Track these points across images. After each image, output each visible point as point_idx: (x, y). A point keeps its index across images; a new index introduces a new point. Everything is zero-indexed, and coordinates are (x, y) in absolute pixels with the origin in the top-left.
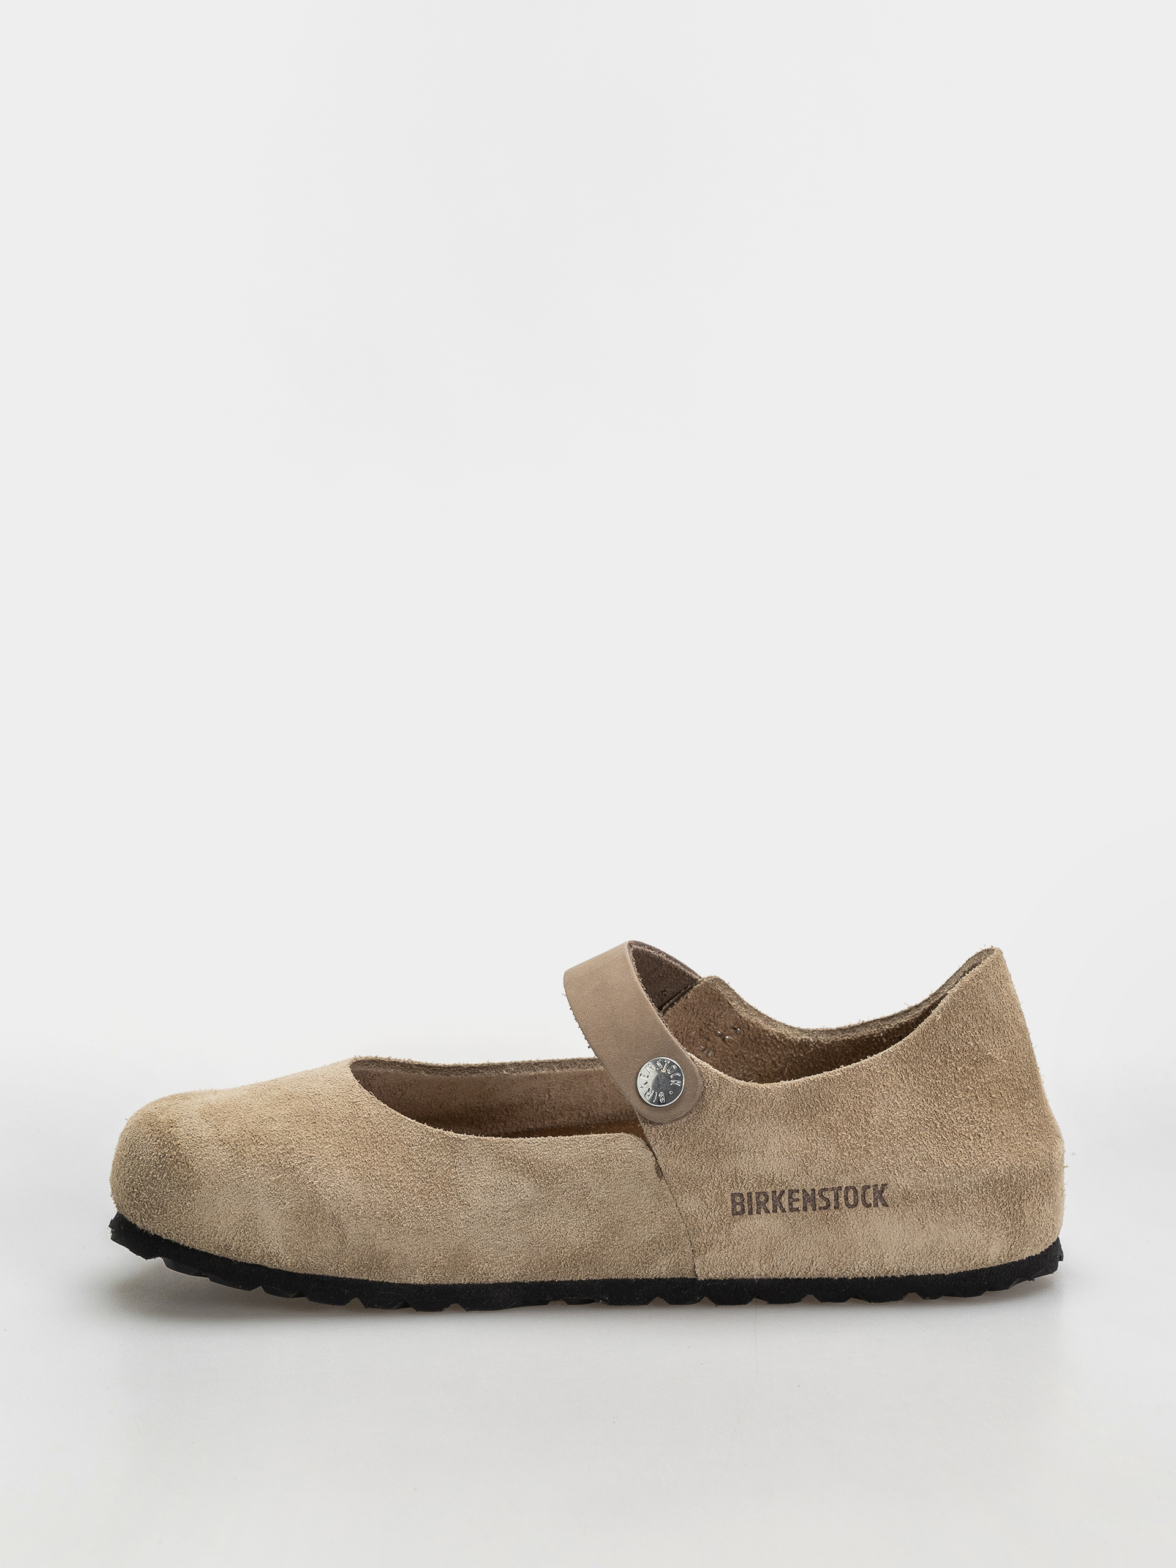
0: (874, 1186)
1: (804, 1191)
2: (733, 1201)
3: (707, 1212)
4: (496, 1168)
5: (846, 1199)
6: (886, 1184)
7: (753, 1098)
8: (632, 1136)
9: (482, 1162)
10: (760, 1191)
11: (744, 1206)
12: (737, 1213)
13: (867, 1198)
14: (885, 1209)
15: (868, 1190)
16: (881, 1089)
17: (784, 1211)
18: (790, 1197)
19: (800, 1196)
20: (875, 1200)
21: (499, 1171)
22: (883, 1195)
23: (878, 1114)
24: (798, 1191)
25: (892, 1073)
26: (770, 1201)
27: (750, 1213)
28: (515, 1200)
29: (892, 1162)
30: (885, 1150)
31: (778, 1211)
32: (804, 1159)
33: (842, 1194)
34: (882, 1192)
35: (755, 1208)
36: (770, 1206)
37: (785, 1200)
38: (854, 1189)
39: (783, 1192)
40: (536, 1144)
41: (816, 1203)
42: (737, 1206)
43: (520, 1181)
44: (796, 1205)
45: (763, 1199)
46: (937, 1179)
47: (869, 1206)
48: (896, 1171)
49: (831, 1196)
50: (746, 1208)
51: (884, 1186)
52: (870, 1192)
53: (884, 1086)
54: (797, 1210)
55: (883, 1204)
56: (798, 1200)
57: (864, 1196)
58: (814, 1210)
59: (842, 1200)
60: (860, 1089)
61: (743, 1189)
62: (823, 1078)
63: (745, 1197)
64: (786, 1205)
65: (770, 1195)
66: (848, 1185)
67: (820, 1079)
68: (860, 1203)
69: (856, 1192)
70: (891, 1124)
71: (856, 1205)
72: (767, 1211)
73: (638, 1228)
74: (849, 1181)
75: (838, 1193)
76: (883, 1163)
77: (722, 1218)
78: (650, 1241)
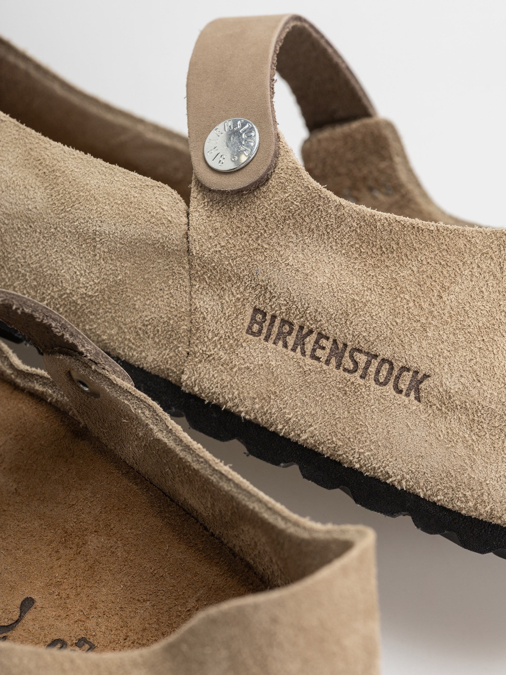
0: (415, 372)
1: (335, 341)
2: (253, 319)
3: (219, 316)
4: (19, 164)
5: (378, 372)
6: (429, 376)
7: (320, 207)
8: (175, 193)
9: (9, 151)
10: (286, 319)
11: (262, 327)
12: (253, 334)
13: (400, 381)
14: (416, 402)
15: (405, 373)
16: (473, 268)
17: (303, 353)
18: (317, 342)
19: (327, 344)
20: (409, 389)
21: (21, 168)
22: (420, 386)
23: (456, 294)
24: (327, 338)
25: (493, 256)
26: (294, 334)
27: (266, 339)
28: (22, 206)
29: (446, 353)
30: (445, 337)
31: (297, 351)
32: (349, 305)
33: (375, 363)
34: (421, 382)
35: (273, 337)
36: (291, 340)
37: (310, 341)
38: (391, 364)
39: (311, 332)
40: (72, 157)
41: (343, 362)
42: (255, 325)
43: (37, 187)
44: (319, 353)
45: (287, 328)
46: (489, 396)
47: (400, 392)
48: (447, 366)
49: (362, 359)
50: (265, 331)
51: (426, 376)
52: (408, 376)
53: (478, 266)
54: (318, 359)
55: (415, 398)
56: (323, 348)
57: (398, 378)
58: (338, 367)
59: (372, 369)
60: (449, 257)
61: (269, 308)
62: (412, 224)
63: (268, 317)
64: (309, 347)
65: (296, 328)
66: (386, 357)
67: (408, 223)
68: (391, 384)
69: (392, 368)
70: (466, 312)
71: (385, 384)
72: (285, 346)
73: (140, 299)
74: (389, 353)
75: (371, 362)
76: (436, 351)
77: (233, 331)
78: (146, 321)
